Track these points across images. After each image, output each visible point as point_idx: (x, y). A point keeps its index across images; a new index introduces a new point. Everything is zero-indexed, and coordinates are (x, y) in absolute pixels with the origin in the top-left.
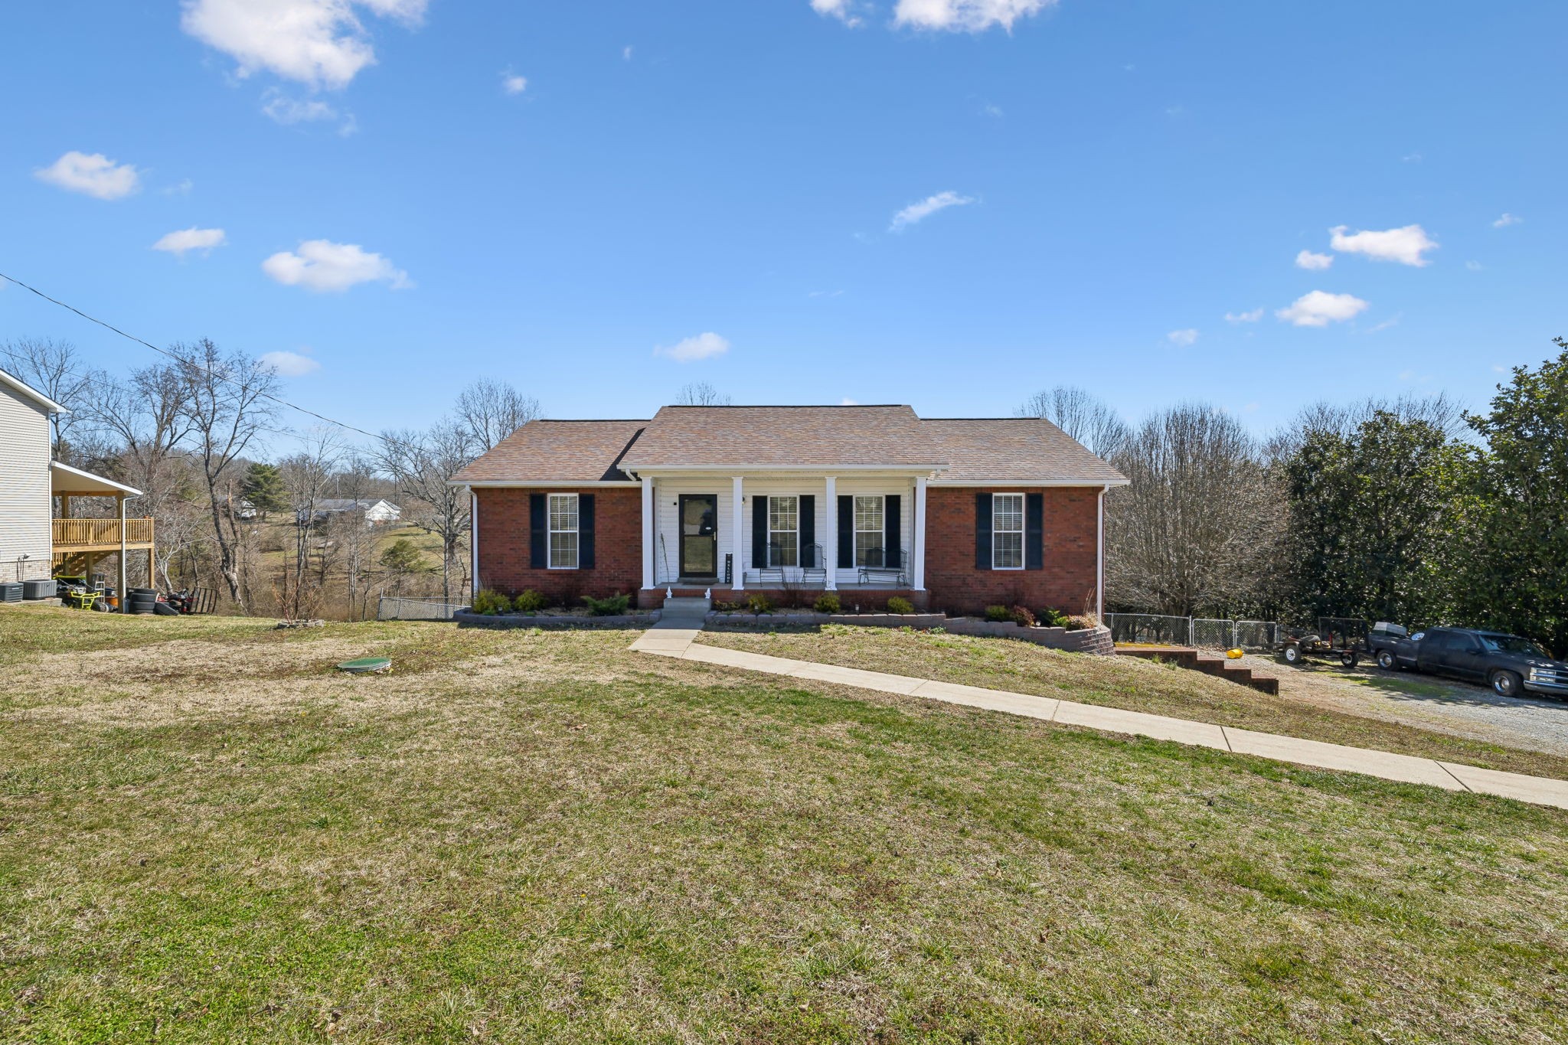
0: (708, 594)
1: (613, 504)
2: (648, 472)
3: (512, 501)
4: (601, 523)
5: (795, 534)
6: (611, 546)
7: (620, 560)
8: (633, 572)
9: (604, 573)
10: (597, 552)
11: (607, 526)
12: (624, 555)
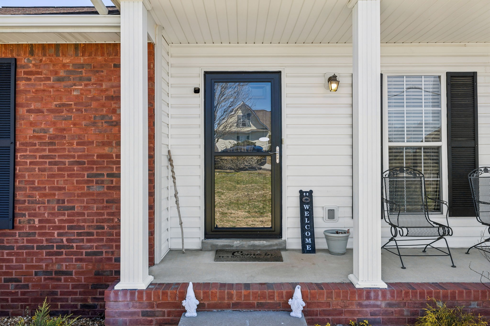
4: (32, 124)
5: (439, 148)
6: (53, 176)
7: (73, 208)
8: (103, 234)
9: (37, 237)
10: (21, 189)
11: (45, 131)
12: (83, 195)
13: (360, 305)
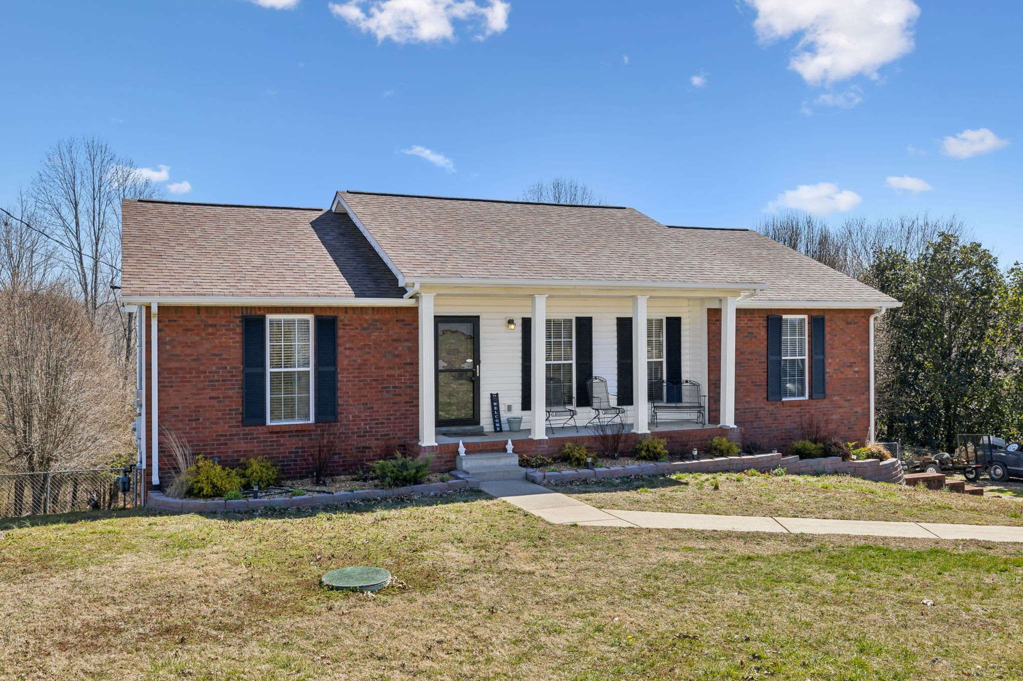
0: (510, 447)
1: (365, 329)
3: (214, 326)
4: (347, 357)
5: (571, 364)
6: (360, 389)
7: (373, 408)
8: (390, 423)
9: (351, 427)
10: (341, 397)
11: (355, 361)
12: (379, 400)
13: (537, 447)
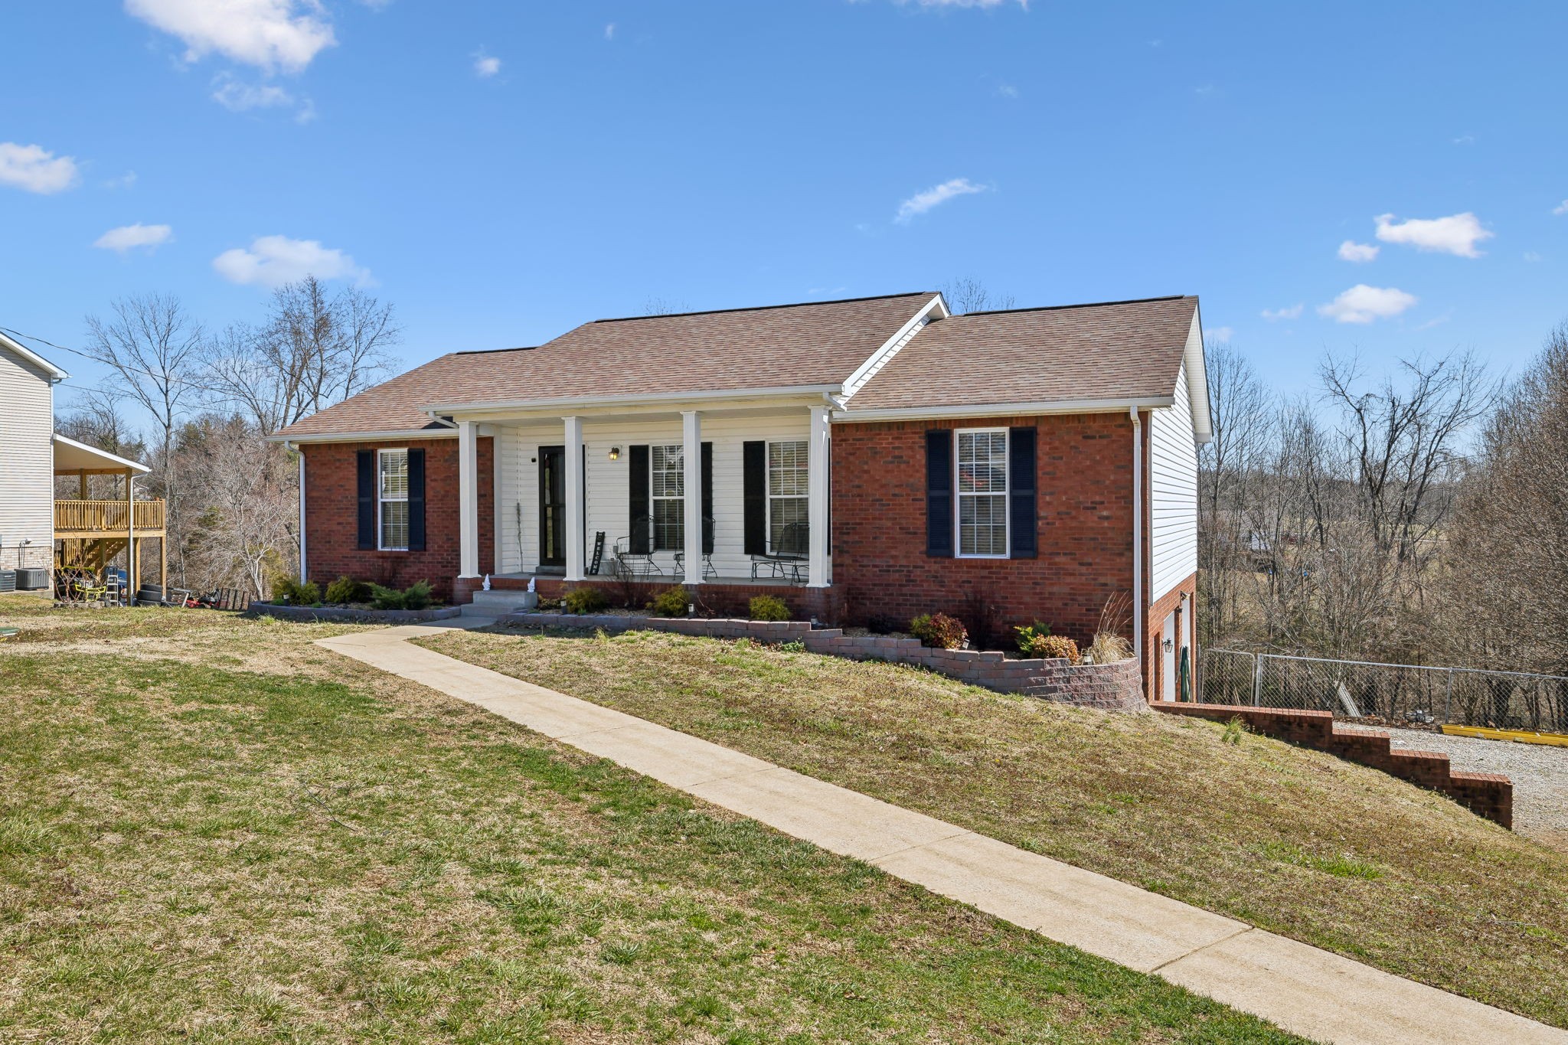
0: (531, 586)
1: (446, 460)
2: (465, 414)
3: (339, 460)
4: (433, 488)
7: (453, 539)
9: (436, 556)
10: (429, 527)
11: (438, 492)
